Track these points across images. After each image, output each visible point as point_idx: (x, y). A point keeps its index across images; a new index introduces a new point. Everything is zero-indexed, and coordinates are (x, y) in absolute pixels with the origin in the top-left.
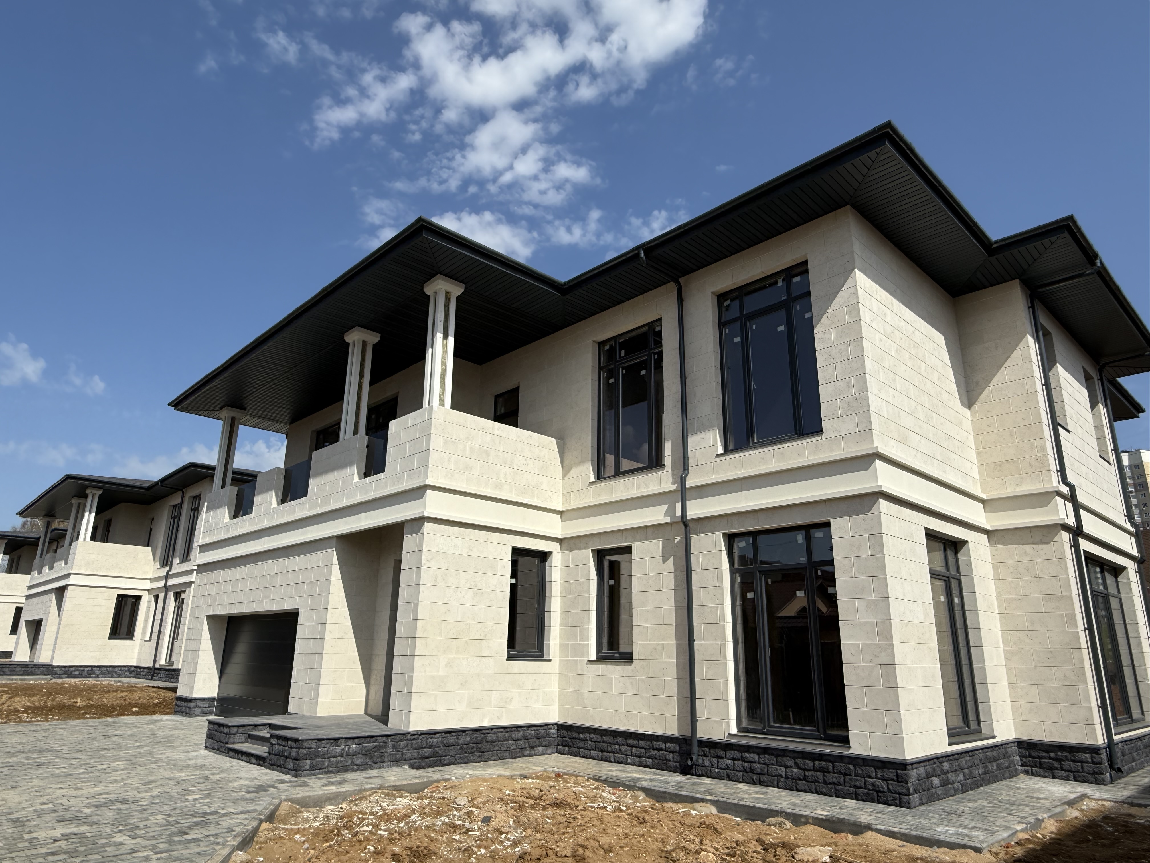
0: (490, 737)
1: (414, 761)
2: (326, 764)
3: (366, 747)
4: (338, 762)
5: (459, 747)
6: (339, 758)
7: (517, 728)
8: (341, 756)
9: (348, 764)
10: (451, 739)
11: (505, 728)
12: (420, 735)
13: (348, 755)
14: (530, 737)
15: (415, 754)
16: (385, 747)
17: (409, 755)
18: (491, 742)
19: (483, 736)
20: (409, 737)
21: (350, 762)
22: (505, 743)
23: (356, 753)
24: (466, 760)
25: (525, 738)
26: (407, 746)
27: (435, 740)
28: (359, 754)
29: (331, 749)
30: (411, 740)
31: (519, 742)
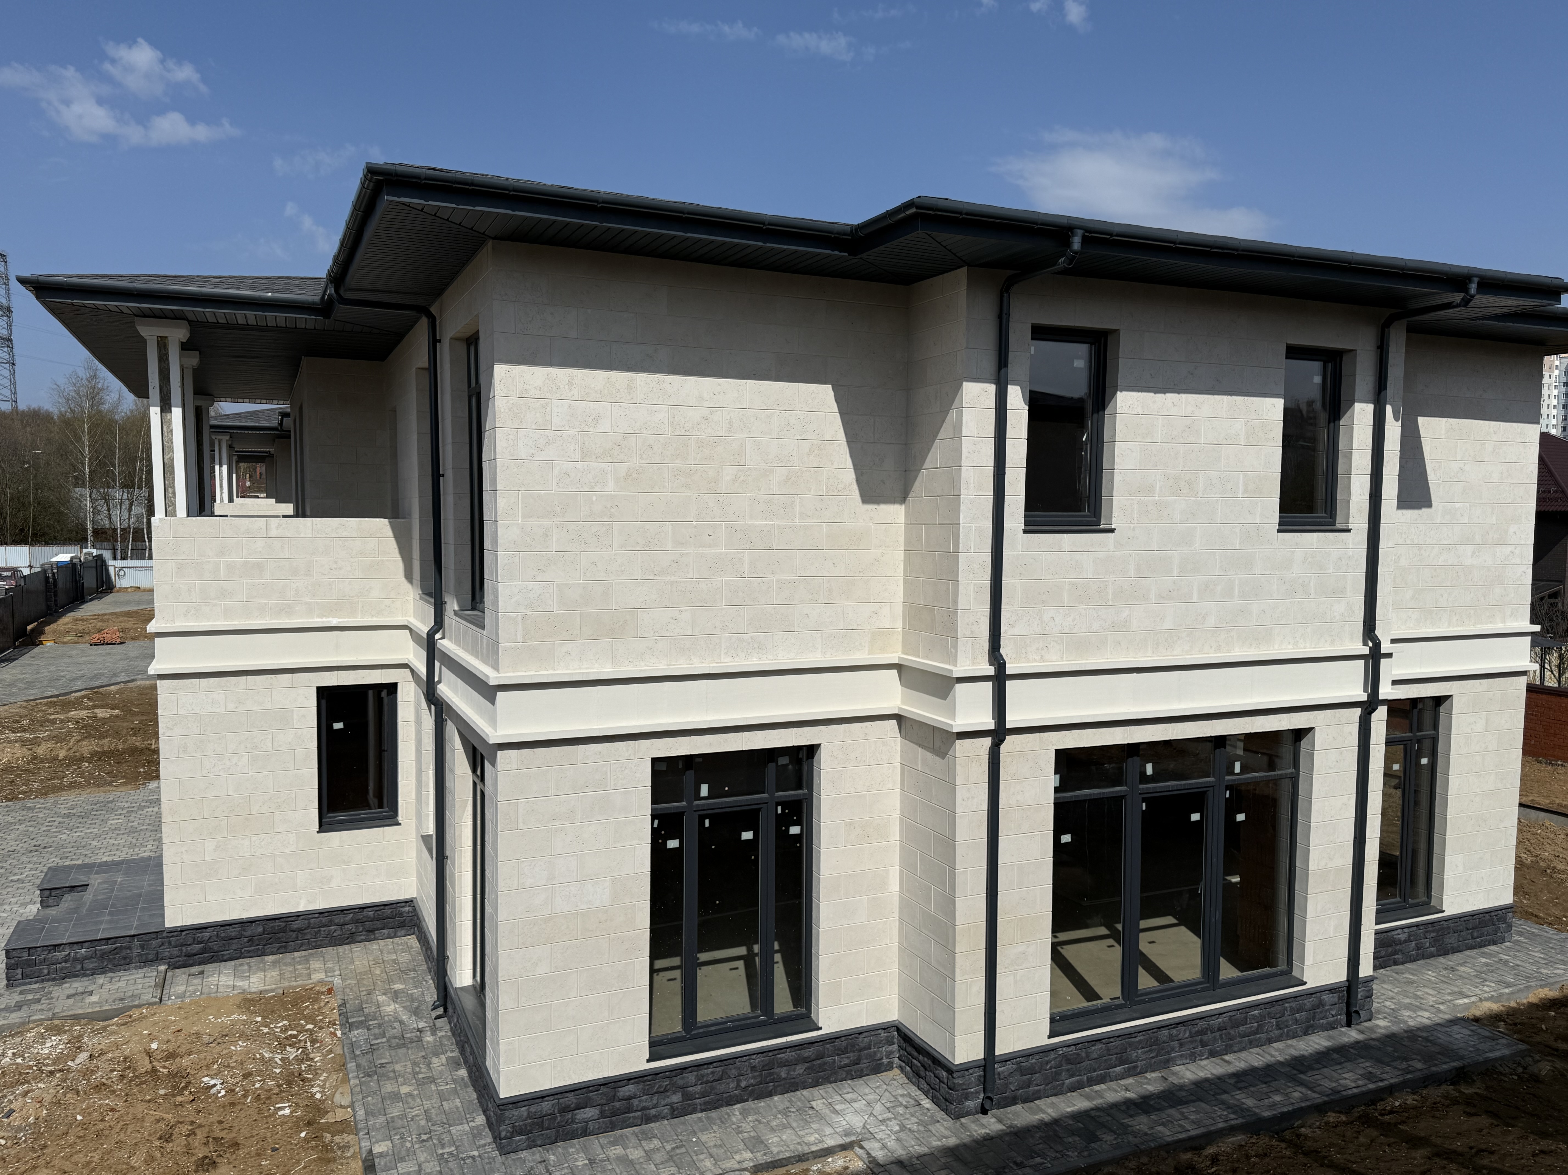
0: (295, 925)
1: (177, 959)
2: (46, 971)
3: (101, 950)
4: (62, 969)
5: (246, 940)
6: (63, 964)
7: (343, 911)
8: (66, 961)
9: (77, 969)
10: (232, 932)
11: (321, 913)
12: (182, 931)
13: (76, 960)
14: (364, 919)
15: (176, 951)
16: (130, 948)
17: (167, 954)
18: (299, 930)
19: (284, 924)
20: (165, 934)
21: (79, 967)
22: (322, 929)
23: (86, 958)
24: (260, 953)
25: (356, 922)
26: (163, 944)
27: (206, 935)
28: (91, 958)
29: (51, 955)
30: (168, 937)
31: (346, 927)
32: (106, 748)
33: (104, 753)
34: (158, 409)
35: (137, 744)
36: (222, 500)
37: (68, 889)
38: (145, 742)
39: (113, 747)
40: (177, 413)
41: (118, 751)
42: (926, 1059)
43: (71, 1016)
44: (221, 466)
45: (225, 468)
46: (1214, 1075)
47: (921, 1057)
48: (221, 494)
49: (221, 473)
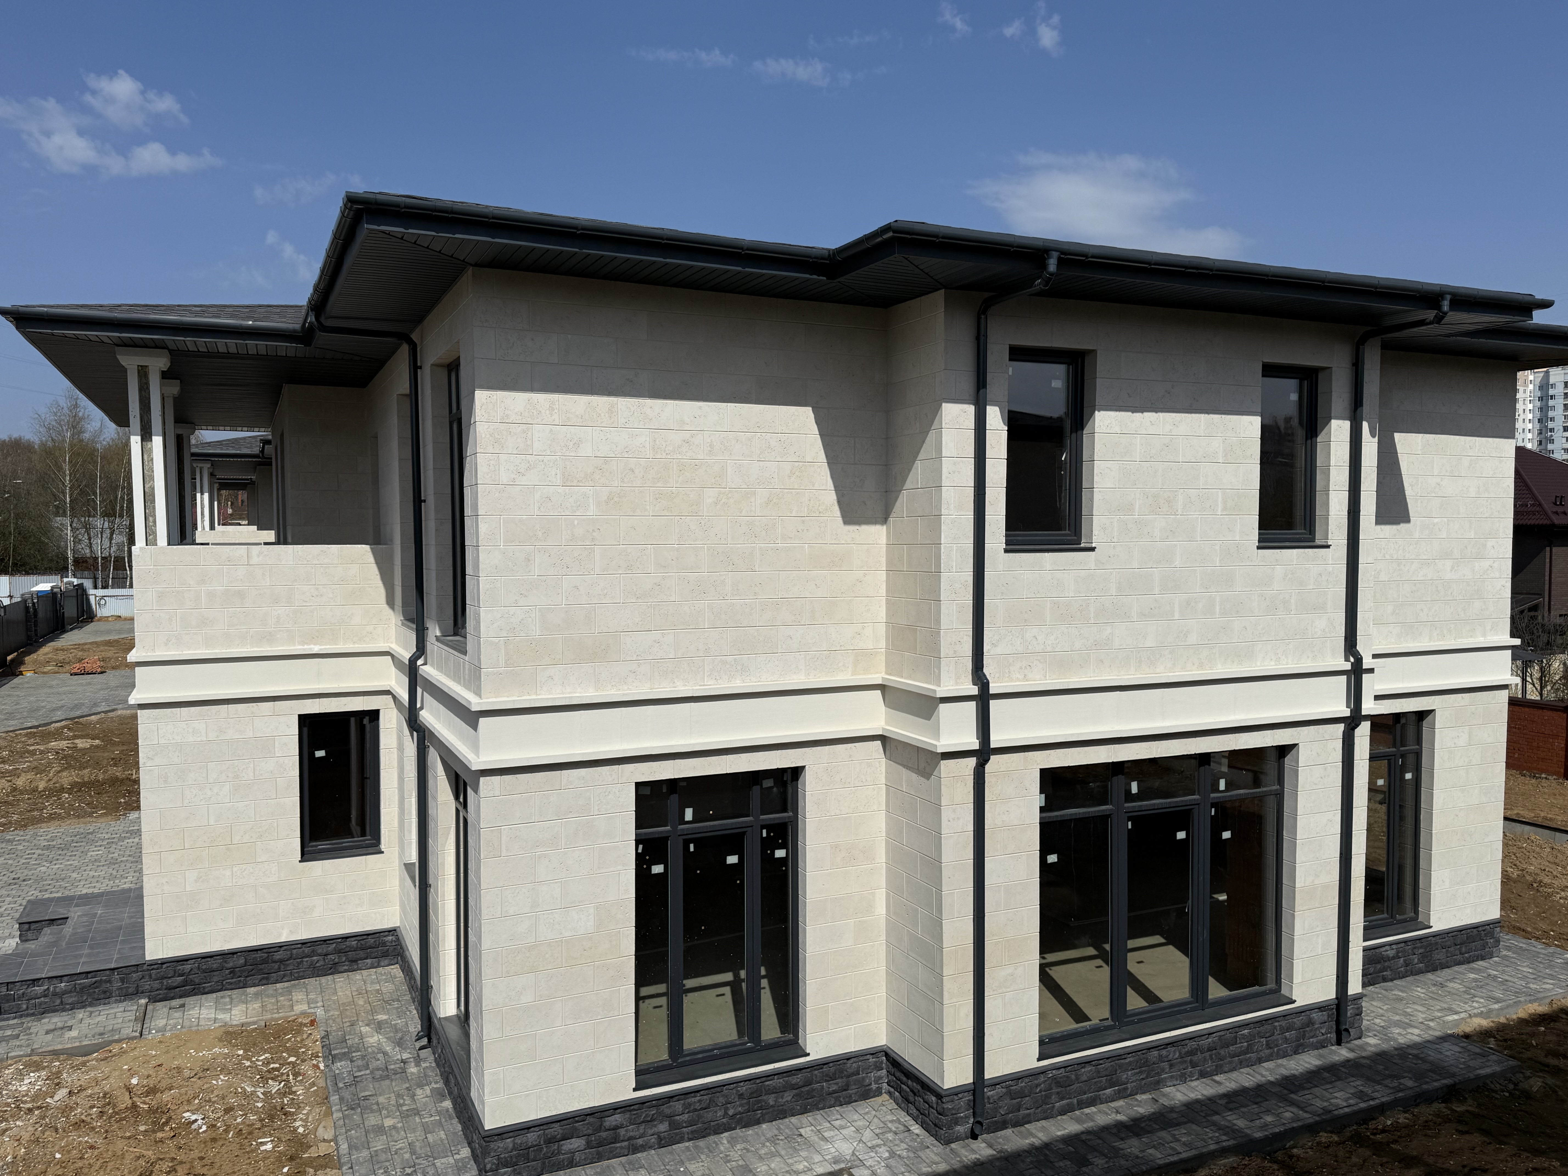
0: (277, 956)
1: (158, 992)
2: (24, 1007)
3: (81, 984)
4: (41, 1004)
5: (227, 972)
6: (42, 999)
7: (325, 941)
8: (45, 996)
9: (57, 1004)
10: (214, 964)
11: (304, 943)
12: (162, 964)
13: (55, 994)
14: (348, 949)
15: (156, 984)
16: (109, 981)
17: (147, 987)
18: (281, 961)
19: (266, 955)
20: (145, 967)
21: (58, 1001)
22: (305, 959)
23: (64, 993)
24: (241, 984)
25: (339, 952)
26: (143, 977)
27: (187, 967)
28: (71, 992)
29: (29, 990)
30: (148, 970)
31: (329, 957)
32: (86, 779)
33: (84, 784)
34: (139, 438)
35: (118, 774)
36: (204, 528)
37: (47, 922)
38: (126, 773)
39: (93, 778)
40: (157, 442)
41: (98, 781)
42: (915, 1084)
43: (50, 1051)
44: (202, 494)
45: (206, 496)
46: (1205, 1096)
47: (910, 1082)
48: (203, 521)
49: (202, 501)
